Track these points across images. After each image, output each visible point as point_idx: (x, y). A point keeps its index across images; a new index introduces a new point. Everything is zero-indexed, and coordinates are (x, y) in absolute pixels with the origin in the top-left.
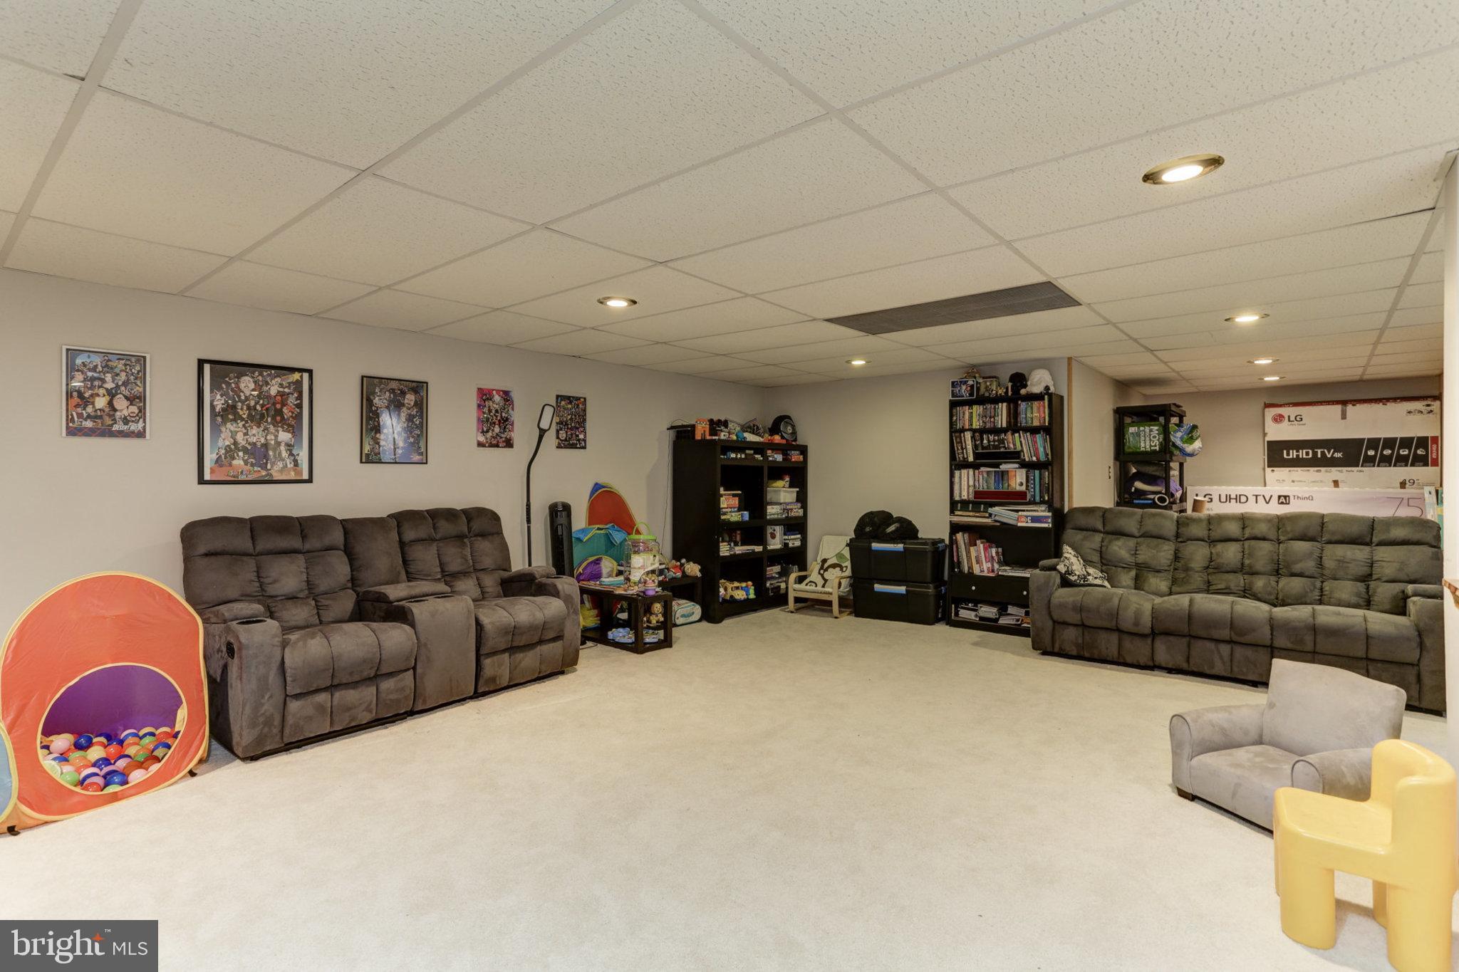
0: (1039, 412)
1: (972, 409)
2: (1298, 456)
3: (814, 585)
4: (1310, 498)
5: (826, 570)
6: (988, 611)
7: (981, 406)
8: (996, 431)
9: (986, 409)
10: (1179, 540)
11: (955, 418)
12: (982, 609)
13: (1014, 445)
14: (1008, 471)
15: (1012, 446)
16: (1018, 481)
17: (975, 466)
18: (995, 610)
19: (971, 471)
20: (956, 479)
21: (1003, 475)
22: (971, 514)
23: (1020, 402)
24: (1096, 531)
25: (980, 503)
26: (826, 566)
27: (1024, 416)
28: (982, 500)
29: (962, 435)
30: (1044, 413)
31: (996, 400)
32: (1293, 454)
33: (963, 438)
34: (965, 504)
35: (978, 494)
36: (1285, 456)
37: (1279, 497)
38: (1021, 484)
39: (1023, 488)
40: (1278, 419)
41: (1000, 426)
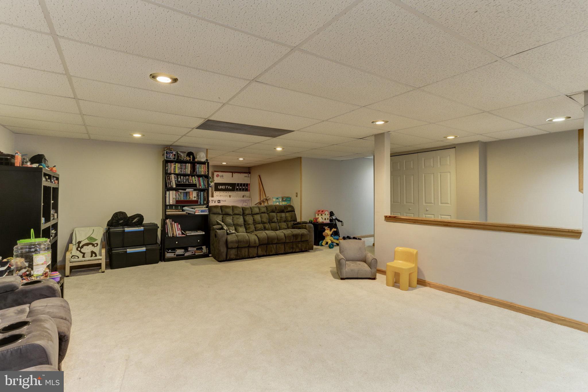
0: (204, 169)
1: (175, 164)
2: (222, 188)
3: (77, 257)
4: (225, 201)
5: (82, 247)
6: (180, 252)
7: (180, 164)
8: (185, 175)
9: (182, 165)
10: (244, 215)
11: (167, 168)
12: (177, 251)
13: (193, 181)
14: (189, 192)
15: (191, 181)
16: (194, 196)
17: (176, 190)
18: (183, 250)
19: (174, 192)
20: (167, 195)
21: (187, 194)
22: (174, 210)
23: (196, 164)
24: (219, 214)
25: (178, 206)
26: (81, 245)
27: (198, 170)
28: (180, 204)
29: (170, 176)
30: (206, 169)
31: (186, 162)
32: (221, 187)
33: (170, 177)
34: (171, 206)
35: (178, 202)
36: (219, 188)
37: (218, 201)
38: (195, 197)
39: (196, 199)
40: (218, 176)
41: (187, 173)
